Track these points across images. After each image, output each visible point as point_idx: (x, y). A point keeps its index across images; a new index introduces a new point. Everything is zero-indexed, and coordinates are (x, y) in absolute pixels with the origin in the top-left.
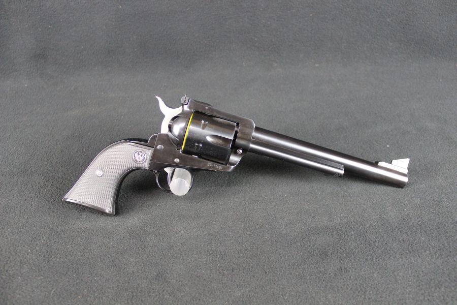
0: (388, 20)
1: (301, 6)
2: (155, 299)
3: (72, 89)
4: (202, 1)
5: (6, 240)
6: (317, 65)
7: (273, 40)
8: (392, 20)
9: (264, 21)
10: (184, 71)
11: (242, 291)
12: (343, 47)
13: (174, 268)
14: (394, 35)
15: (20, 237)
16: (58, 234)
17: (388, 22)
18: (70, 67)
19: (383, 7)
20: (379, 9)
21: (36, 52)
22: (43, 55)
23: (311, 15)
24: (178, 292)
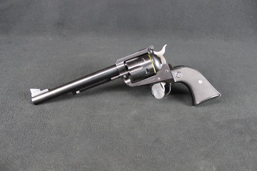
0: (251, 17)
1: (207, 8)
2: (159, 152)
3: (78, 43)
4: (156, 1)
5: (62, 119)
6: (211, 40)
7: (190, 25)
8: (253, 17)
9: (187, 14)
10: (141, 38)
11: (204, 149)
12: (226, 31)
13: (164, 137)
14: (253, 25)
15: (70, 118)
16: (92, 117)
17: (251, 18)
18: (77, 31)
19: (249, 10)
20: (247, 11)
21: (59, 21)
22: (62, 24)
23: (212, 12)
24: (170, 149)
